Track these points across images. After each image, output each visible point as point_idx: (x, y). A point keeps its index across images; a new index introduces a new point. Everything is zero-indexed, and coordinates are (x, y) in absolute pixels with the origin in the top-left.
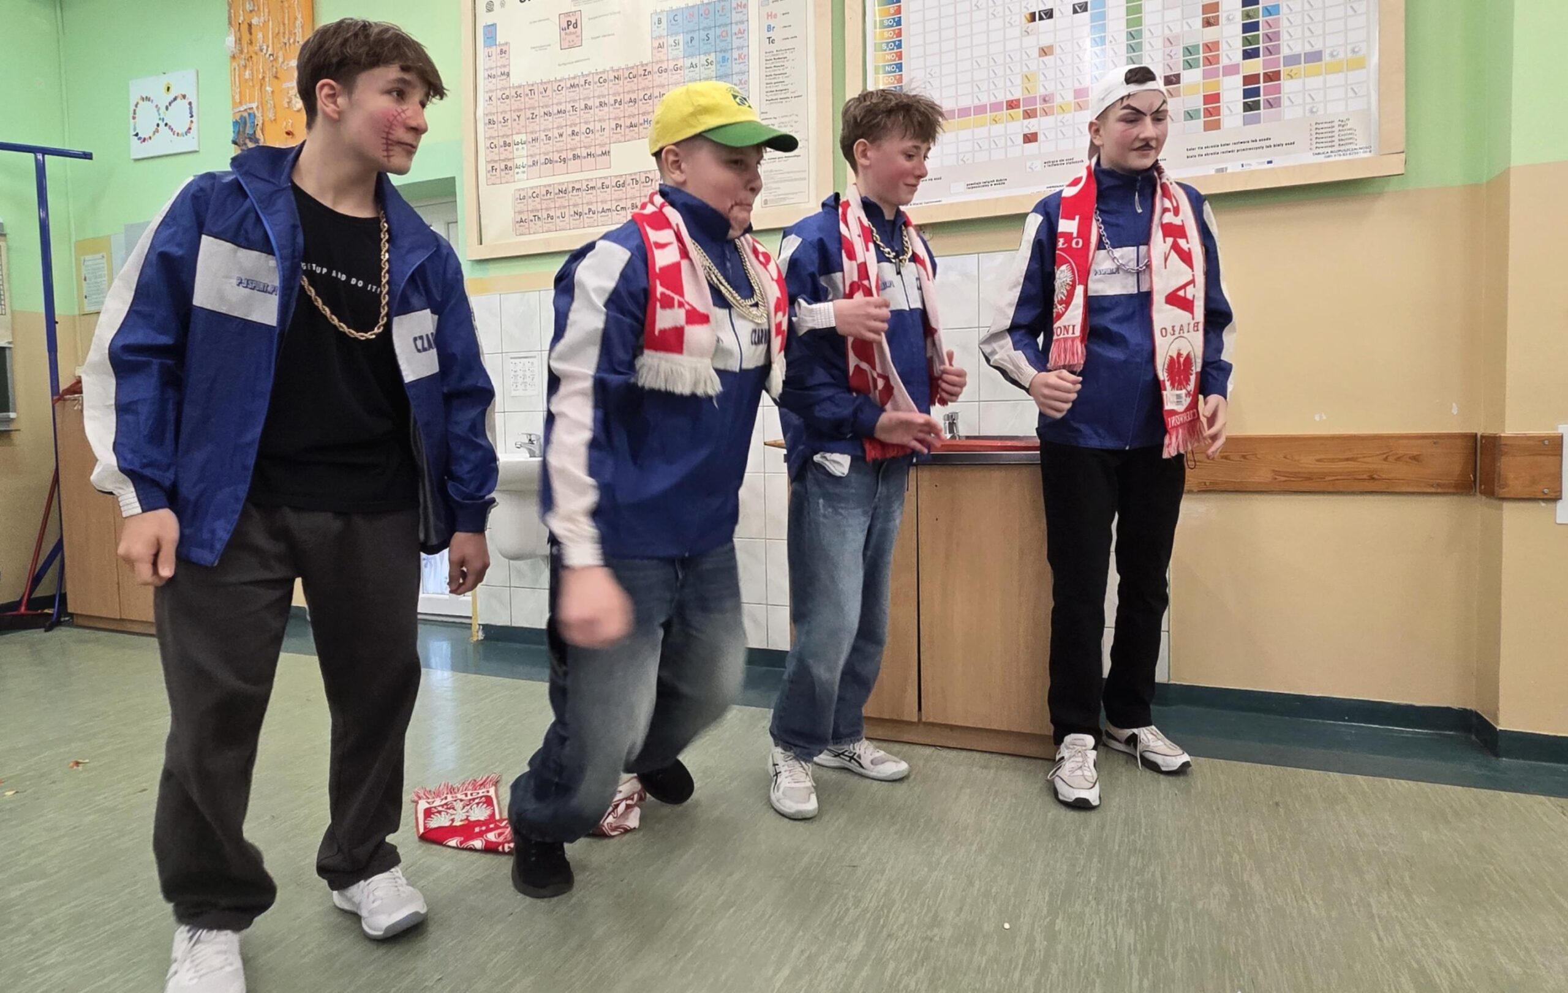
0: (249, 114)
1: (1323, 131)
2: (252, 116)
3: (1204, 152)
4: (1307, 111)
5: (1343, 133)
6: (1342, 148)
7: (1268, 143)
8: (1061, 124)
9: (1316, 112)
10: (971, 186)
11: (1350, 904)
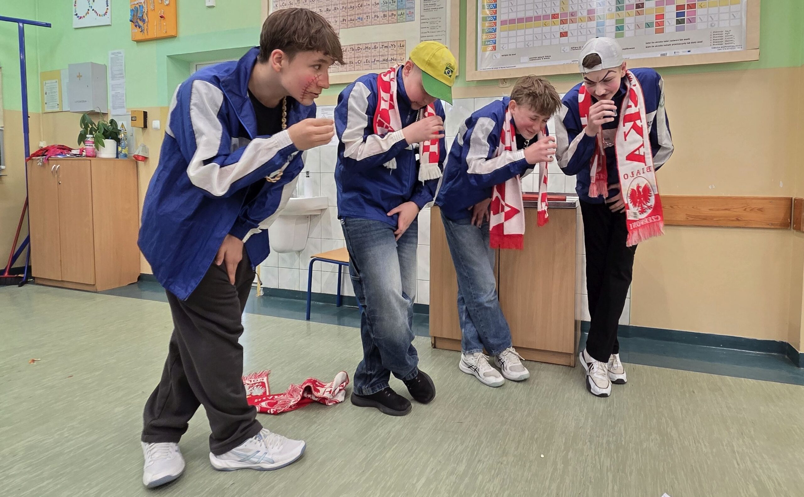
1: (717, 36)
2: (141, 7)
3: (655, 44)
4: (709, 26)
5: (727, 37)
6: (727, 45)
7: (688, 41)
8: (580, 28)
9: (713, 26)
10: (532, 59)
11: (723, 445)
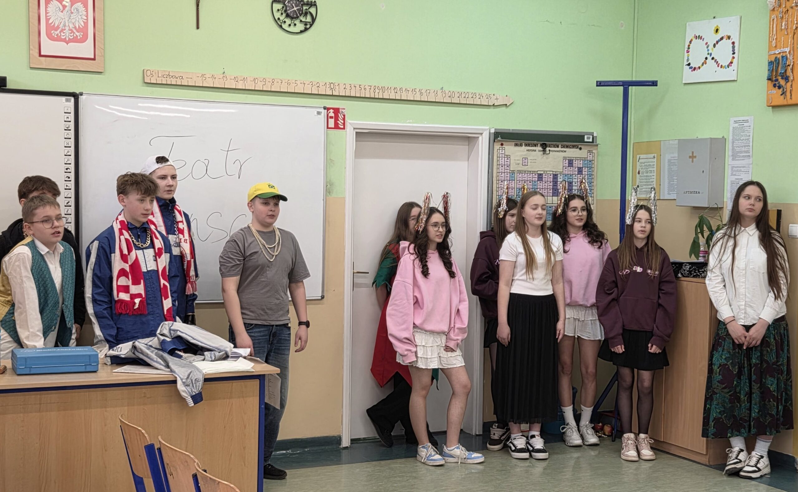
0: (783, 57)
2: (785, 58)
